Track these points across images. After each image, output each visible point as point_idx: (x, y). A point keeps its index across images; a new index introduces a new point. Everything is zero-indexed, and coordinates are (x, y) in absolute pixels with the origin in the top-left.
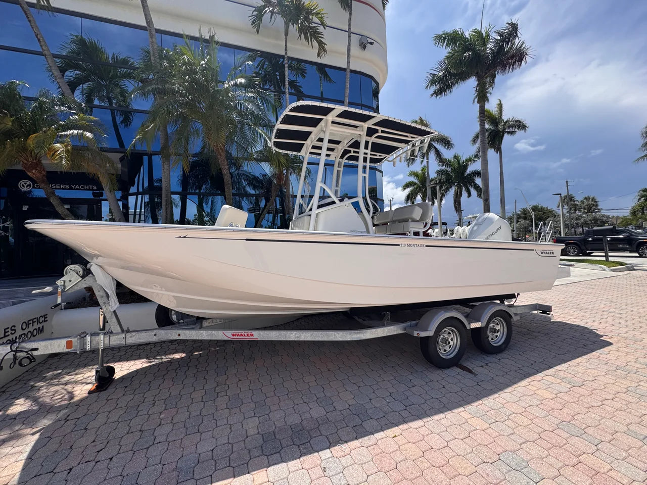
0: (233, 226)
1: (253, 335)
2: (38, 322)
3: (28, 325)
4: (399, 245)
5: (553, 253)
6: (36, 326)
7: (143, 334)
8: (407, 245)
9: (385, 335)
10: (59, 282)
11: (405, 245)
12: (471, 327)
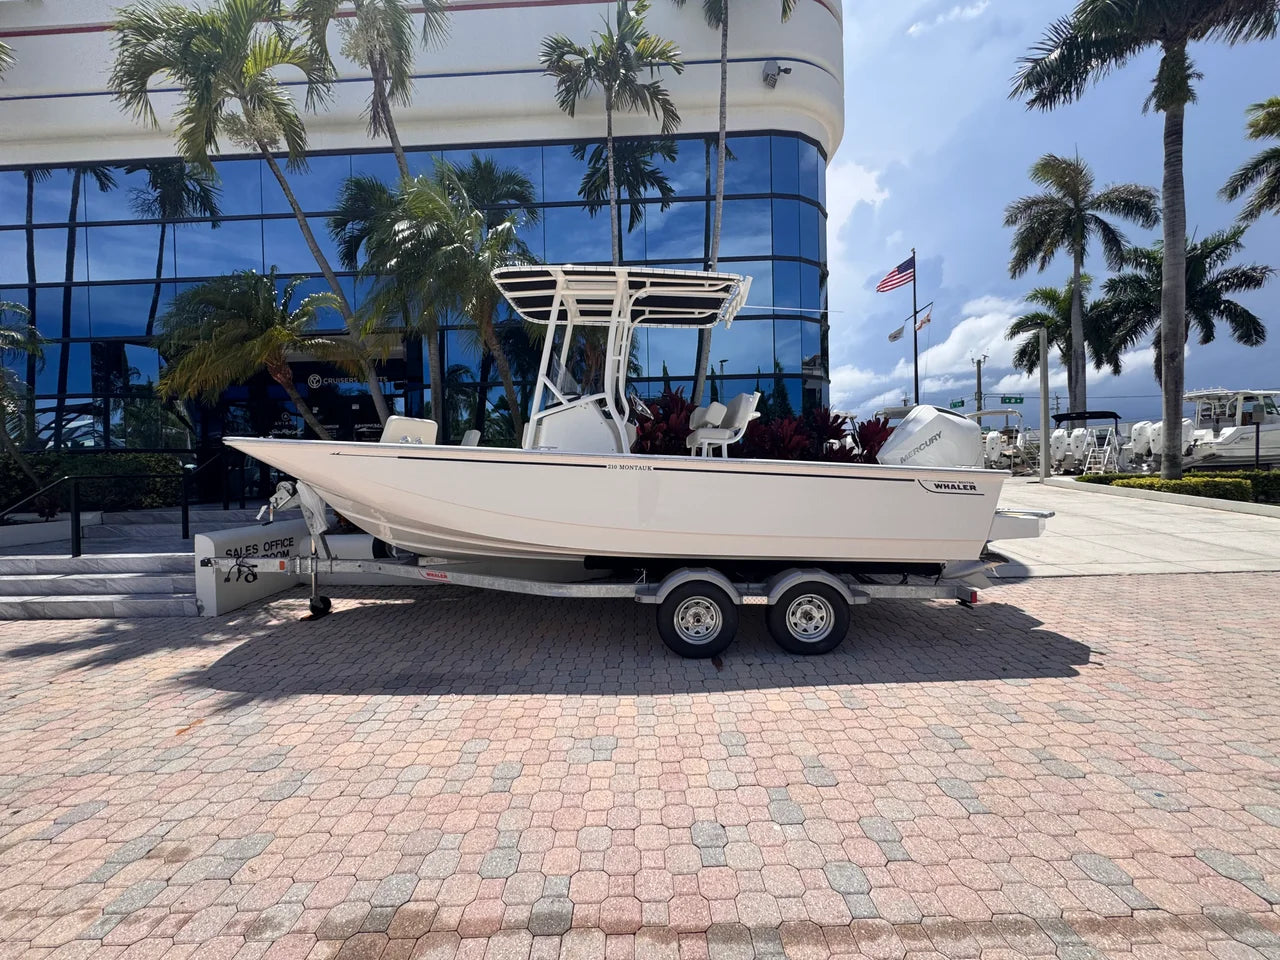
0: (407, 442)
1: (446, 577)
2: (283, 545)
3: (271, 546)
4: (605, 467)
5: (974, 488)
6: (280, 549)
7: (348, 564)
8: (619, 467)
9: (602, 596)
10: (272, 499)
11: (616, 467)
12: (745, 603)
